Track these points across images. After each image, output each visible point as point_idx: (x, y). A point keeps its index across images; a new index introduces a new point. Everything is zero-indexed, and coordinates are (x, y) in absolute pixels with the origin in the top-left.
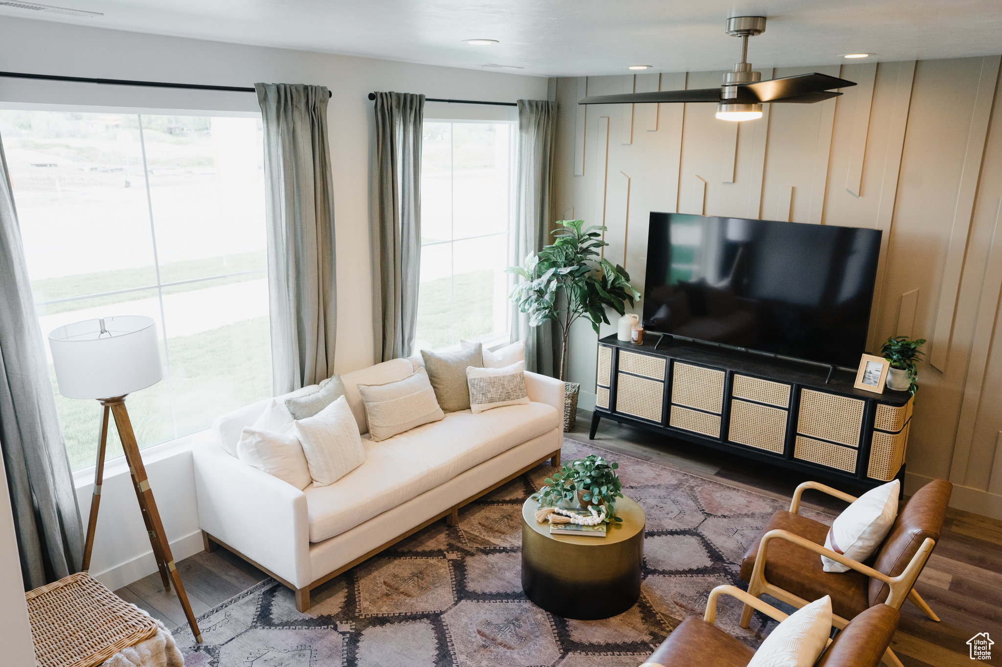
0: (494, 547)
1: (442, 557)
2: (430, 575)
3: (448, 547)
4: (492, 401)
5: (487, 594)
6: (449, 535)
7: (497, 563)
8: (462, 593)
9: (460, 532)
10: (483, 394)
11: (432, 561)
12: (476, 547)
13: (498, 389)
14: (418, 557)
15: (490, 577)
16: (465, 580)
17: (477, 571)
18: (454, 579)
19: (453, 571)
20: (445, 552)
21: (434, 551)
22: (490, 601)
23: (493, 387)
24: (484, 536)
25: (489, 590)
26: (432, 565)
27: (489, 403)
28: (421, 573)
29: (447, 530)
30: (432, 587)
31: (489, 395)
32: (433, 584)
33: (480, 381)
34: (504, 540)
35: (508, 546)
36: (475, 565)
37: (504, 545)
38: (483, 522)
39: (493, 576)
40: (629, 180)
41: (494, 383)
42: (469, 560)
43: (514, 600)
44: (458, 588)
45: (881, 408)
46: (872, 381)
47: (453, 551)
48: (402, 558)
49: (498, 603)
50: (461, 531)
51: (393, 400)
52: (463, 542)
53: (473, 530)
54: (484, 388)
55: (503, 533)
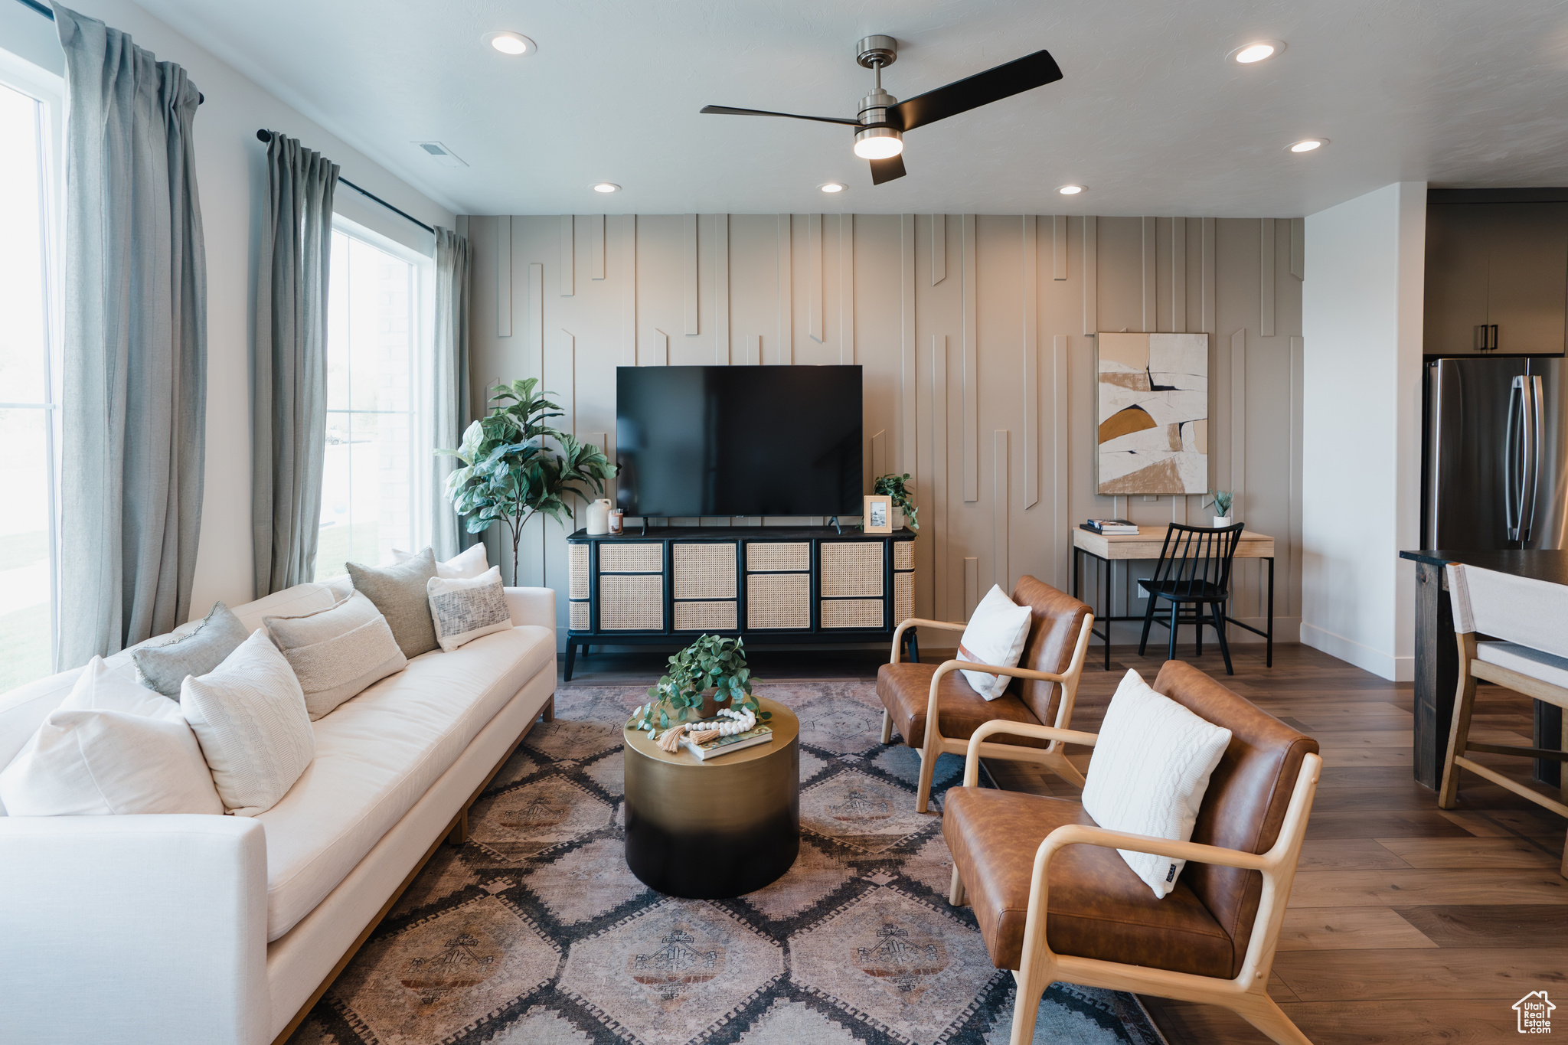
0: (553, 848)
1: (481, 896)
2: (483, 931)
3: (479, 876)
4: (473, 626)
5: (601, 918)
6: (466, 859)
7: (578, 868)
8: (563, 936)
9: (482, 848)
10: (459, 618)
11: (470, 908)
12: (526, 859)
13: (479, 608)
14: (439, 914)
15: (584, 891)
16: (549, 913)
17: (556, 891)
18: (530, 920)
19: (516, 908)
20: (481, 886)
21: (460, 892)
22: (614, 925)
23: (473, 605)
24: (525, 839)
25: (600, 909)
26: (474, 915)
27: (469, 630)
28: (463, 935)
29: (457, 853)
30: (503, 949)
31: (469, 618)
32: (500, 943)
33: (454, 598)
34: (561, 833)
35: (572, 837)
36: (547, 884)
37: (565, 839)
38: (506, 819)
39: (588, 887)
40: (574, 338)
41: (473, 597)
42: (529, 881)
43: (647, 906)
44: (548, 930)
45: (900, 546)
46: (879, 522)
47: (493, 879)
48: (409, 928)
49: (629, 922)
50: (481, 846)
51: (336, 638)
52: (499, 859)
53: (500, 837)
54: (460, 607)
55: (551, 824)
